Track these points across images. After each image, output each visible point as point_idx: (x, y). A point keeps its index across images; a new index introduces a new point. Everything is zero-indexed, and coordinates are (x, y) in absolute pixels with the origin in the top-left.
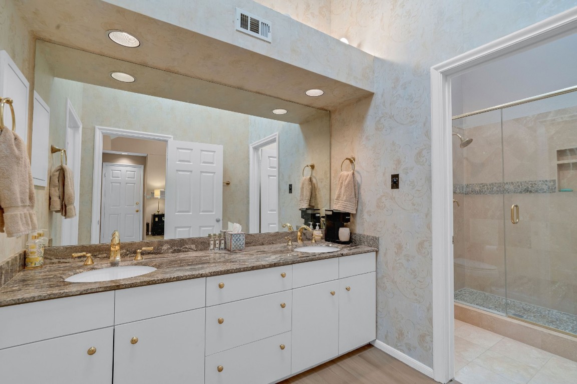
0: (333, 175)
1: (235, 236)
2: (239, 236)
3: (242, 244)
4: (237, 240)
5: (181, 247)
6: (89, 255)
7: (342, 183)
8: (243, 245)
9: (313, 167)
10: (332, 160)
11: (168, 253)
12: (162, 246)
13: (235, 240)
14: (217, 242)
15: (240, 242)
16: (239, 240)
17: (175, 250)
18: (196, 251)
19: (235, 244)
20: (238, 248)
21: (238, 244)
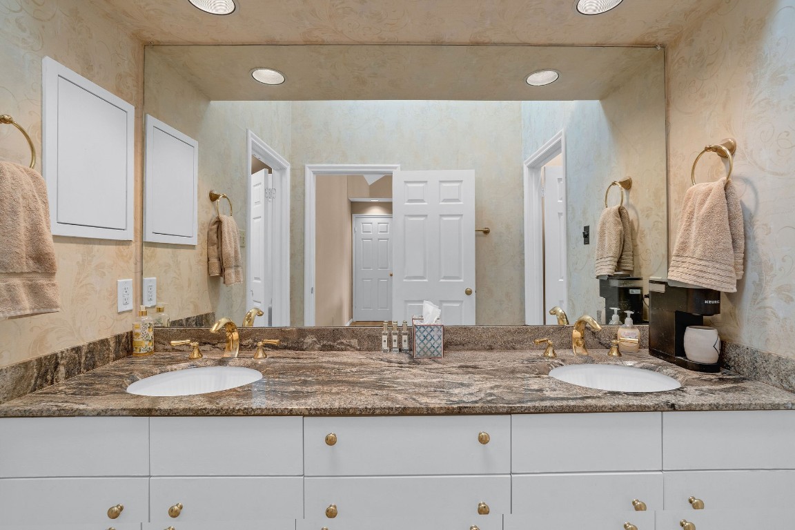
0: (673, 196)
1: (422, 329)
2: (429, 329)
3: (436, 345)
4: (425, 337)
5: (334, 342)
6: (196, 344)
7: (692, 213)
8: (439, 349)
9: (627, 185)
10: (672, 161)
11: (313, 349)
12: (304, 337)
13: (422, 338)
14: (395, 337)
15: (432, 341)
16: (429, 338)
17: (324, 346)
18: (360, 350)
19: (422, 345)
20: (429, 353)
21: (429, 345)
